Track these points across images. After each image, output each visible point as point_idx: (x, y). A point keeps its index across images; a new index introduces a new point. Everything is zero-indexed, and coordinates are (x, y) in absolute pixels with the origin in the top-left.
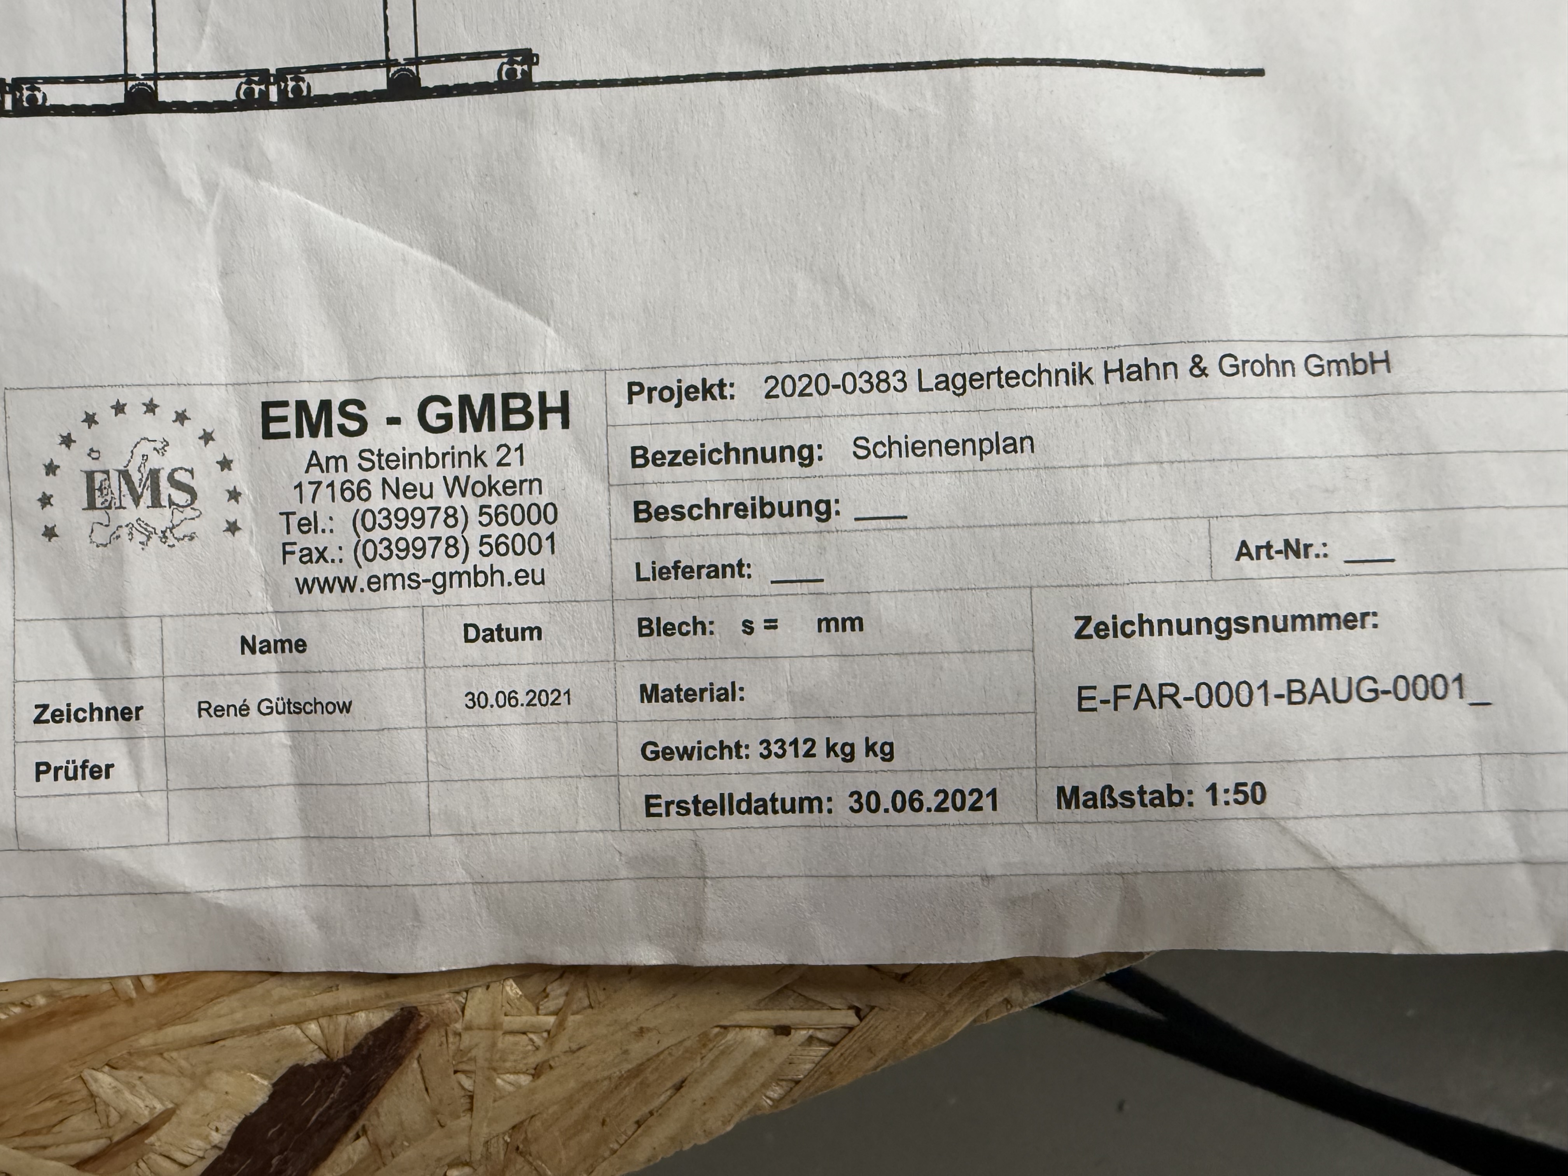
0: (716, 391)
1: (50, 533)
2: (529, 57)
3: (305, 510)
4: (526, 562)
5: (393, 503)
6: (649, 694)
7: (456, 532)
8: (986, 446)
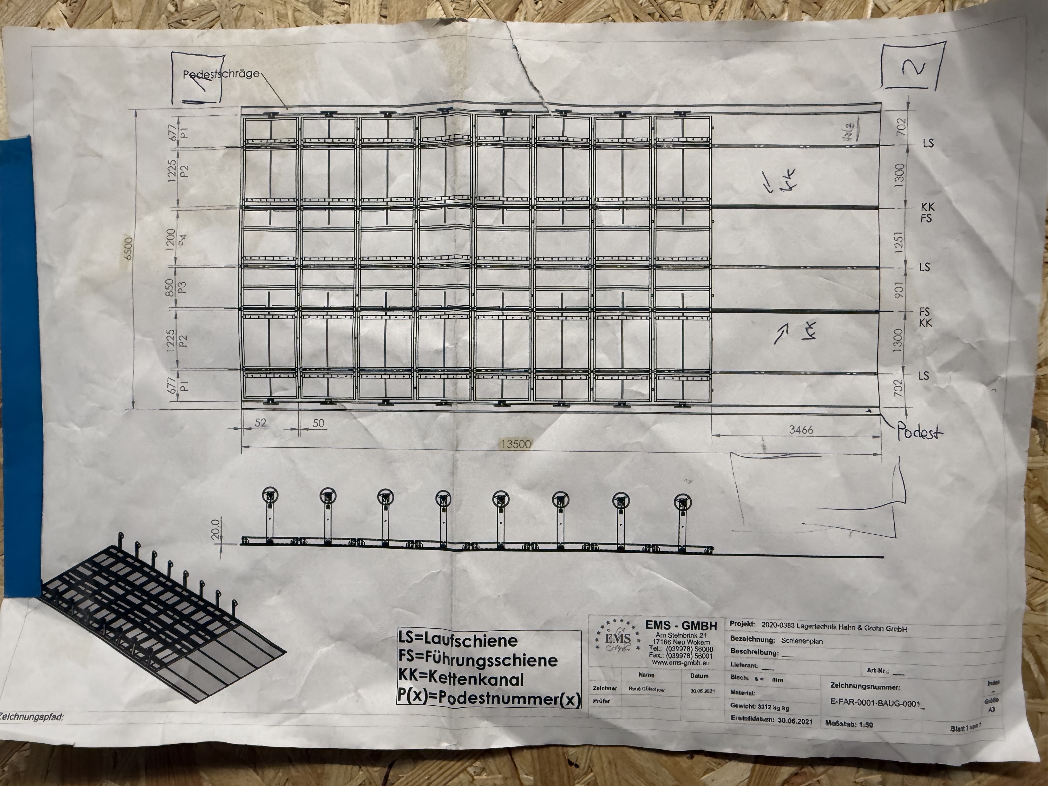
0: (751, 624)
1: (597, 647)
2: (712, 548)
3: (656, 645)
4: (706, 660)
5: (675, 645)
6: (733, 692)
7: (690, 652)
8: (812, 642)
